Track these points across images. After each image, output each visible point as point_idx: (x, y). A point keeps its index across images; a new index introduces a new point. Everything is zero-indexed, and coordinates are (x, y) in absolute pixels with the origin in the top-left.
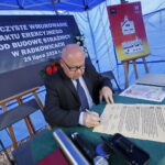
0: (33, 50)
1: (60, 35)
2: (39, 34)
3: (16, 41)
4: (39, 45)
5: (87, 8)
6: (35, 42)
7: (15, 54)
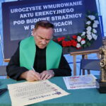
1: (70, 13)
2: (50, 13)
7: (27, 28)
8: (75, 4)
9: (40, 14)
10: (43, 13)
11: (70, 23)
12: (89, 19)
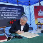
0: (7, 15)
1: (17, 12)
2: (11, 11)
3: (3, 11)
4: (9, 14)
5: (30, 5)
6: (9, 13)
7: (2, 15)
8: (18, 9)
9: (7, 10)
10: (8, 10)
11: (17, 15)
12: (23, 15)
